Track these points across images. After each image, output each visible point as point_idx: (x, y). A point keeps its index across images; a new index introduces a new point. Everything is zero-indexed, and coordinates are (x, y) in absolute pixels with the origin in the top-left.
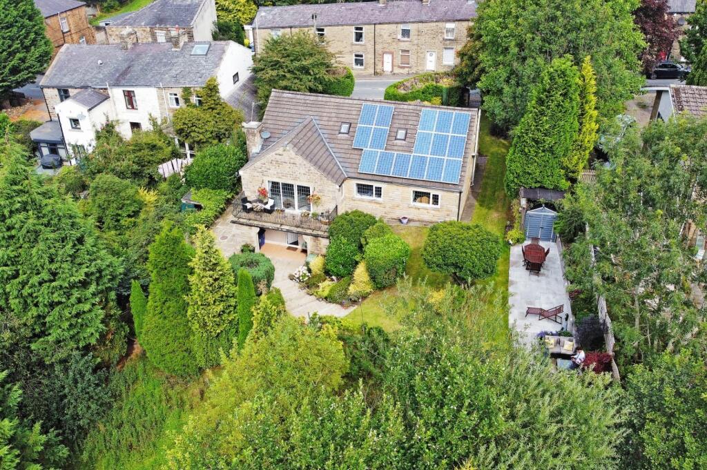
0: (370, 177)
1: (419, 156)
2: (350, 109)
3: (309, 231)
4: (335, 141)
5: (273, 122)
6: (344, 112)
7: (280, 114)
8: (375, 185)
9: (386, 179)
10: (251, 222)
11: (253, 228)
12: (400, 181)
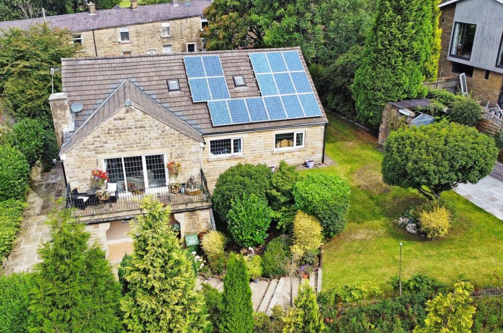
0: (228, 129)
1: (270, 98)
2: (169, 65)
3: (182, 207)
4: (168, 100)
5: (78, 93)
6: (165, 69)
7: (85, 83)
8: (232, 137)
9: (247, 127)
10: (96, 217)
11: (100, 225)
12: (262, 126)
